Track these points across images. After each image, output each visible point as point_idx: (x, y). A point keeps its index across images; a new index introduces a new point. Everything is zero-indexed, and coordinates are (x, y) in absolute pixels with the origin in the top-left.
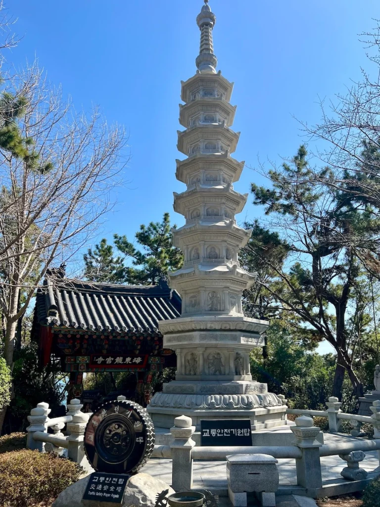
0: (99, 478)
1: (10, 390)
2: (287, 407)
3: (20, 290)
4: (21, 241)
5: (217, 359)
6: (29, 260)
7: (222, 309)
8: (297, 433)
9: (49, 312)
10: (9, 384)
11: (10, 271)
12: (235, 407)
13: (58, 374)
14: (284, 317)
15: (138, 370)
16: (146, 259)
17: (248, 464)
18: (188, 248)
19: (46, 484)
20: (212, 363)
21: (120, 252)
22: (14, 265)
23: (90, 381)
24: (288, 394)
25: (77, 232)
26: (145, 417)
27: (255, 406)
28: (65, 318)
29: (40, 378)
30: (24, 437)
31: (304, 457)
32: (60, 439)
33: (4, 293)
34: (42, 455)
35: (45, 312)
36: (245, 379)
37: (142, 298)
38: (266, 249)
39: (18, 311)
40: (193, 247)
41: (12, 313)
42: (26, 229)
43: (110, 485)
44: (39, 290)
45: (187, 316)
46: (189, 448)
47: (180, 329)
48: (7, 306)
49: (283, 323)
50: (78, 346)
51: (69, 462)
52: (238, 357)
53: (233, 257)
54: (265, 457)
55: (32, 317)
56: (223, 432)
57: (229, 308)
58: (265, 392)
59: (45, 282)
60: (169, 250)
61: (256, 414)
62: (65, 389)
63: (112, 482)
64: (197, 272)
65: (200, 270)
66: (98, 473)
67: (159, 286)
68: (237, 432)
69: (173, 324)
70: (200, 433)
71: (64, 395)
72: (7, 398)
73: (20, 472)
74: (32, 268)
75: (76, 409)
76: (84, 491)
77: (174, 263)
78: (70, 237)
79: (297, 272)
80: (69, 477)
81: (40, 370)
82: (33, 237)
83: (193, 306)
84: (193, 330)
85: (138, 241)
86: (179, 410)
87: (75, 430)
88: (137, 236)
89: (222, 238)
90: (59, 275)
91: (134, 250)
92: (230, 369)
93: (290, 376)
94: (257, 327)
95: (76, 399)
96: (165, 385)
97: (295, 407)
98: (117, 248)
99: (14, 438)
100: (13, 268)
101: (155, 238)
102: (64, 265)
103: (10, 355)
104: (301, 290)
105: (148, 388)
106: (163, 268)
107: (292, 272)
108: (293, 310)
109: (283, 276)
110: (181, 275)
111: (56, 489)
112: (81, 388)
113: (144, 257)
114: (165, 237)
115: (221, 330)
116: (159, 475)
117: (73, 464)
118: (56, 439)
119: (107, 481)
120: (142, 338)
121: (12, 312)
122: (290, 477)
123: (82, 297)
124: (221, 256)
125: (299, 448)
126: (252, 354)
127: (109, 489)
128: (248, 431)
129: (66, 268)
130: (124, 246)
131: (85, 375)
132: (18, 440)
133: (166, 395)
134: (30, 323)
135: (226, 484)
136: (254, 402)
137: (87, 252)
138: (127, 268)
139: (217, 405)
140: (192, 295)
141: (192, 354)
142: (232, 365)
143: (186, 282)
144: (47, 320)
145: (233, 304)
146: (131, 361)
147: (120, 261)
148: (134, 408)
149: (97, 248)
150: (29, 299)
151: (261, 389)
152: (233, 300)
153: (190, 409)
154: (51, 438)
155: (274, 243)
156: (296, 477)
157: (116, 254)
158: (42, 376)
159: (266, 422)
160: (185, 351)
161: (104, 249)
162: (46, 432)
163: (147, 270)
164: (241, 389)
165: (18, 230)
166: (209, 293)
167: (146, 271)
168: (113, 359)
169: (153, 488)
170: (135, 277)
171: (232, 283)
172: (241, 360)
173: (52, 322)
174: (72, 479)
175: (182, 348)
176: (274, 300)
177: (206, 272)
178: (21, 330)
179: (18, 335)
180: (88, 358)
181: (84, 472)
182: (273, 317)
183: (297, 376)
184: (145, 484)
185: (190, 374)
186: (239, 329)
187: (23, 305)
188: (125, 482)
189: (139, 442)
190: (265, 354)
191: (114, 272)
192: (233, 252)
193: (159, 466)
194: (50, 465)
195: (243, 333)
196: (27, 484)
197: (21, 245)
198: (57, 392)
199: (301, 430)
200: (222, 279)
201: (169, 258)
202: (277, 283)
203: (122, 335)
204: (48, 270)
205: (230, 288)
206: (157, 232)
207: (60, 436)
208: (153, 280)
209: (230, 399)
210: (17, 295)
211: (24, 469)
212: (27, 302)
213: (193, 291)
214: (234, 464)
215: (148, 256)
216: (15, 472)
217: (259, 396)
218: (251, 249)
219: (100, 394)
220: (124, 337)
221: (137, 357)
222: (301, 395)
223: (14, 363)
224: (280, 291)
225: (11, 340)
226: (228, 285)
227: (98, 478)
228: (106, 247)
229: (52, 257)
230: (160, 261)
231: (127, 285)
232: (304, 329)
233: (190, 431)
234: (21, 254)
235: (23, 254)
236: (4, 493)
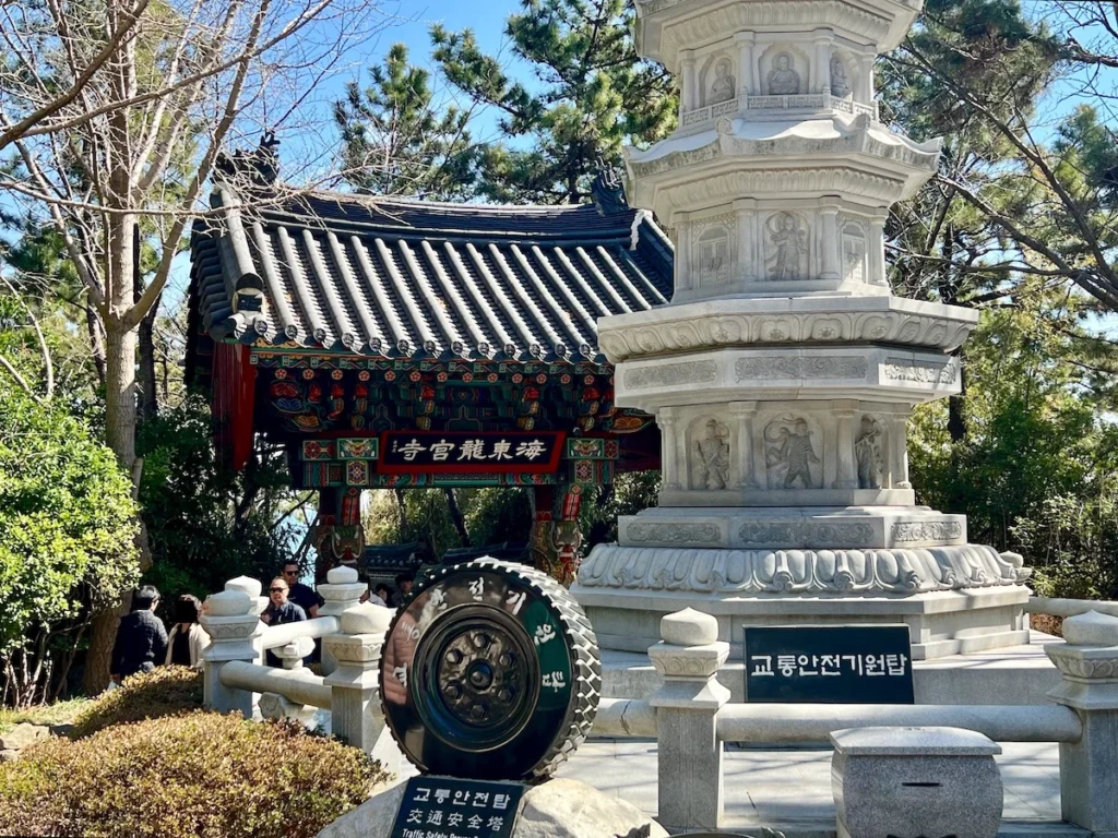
0: (433, 793)
1: (137, 542)
2: (1031, 592)
3: (136, 227)
4: (126, 59)
5: (798, 436)
6: (157, 123)
7: (813, 273)
8: (1067, 664)
9: (236, 297)
10: (134, 524)
11: (99, 164)
12: (856, 587)
13: (281, 497)
14: (1027, 302)
15: (534, 480)
16: (545, 114)
17: (902, 757)
18: (693, 61)
19: (273, 808)
20: (780, 452)
21: (454, 88)
22: (107, 143)
23: (381, 517)
24: (1032, 553)
25: (308, 20)
26: (567, 611)
27: (923, 586)
28: (291, 317)
29: (225, 508)
30: (194, 680)
31: (1087, 740)
32: (304, 684)
33: (86, 237)
34: (252, 726)
35: (225, 298)
36: (892, 502)
37: (536, 250)
38: (974, 56)
39: (136, 298)
40: (713, 57)
41: (118, 304)
42: (137, 14)
43: (468, 811)
44: (198, 224)
45: (695, 300)
46: (711, 709)
47: (670, 345)
48: (102, 282)
49: (1027, 322)
50: (338, 405)
51: (338, 746)
52: (866, 431)
53: (856, 86)
54: (957, 738)
55: (182, 316)
56: (819, 663)
57: (838, 270)
58: (957, 542)
59: (216, 199)
60: (624, 78)
61: (928, 611)
62: (306, 542)
63: (475, 804)
64: (726, 142)
65: (739, 136)
66: (430, 776)
67: (593, 205)
68: (864, 663)
69: (647, 327)
70: (742, 667)
71: (305, 560)
72: (130, 568)
73: (192, 775)
74: (169, 150)
75: (345, 597)
76: (390, 828)
77: (644, 126)
78: (285, 36)
79: (1084, 139)
80: (340, 791)
81: (223, 483)
82: (161, 48)
83: (714, 265)
84: (716, 346)
85: (515, 50)
86: (673, 596)
87: (351, 655)
88: (510, 32)
89: (816, 18)
90: (257, 173)
91: (502, 81)
92: (838, 470)
93: (1042, 496)
94: (938, 331)
95: (343, 569)
96: (624, 522)
97: (1058, 592)
98: (443, 75)
99: (164, 682)
100: (109, 156)
101: (573, 36)
102: (273, 142)
103: (127, 436)
104: (1094, 204)
105: (568, 535)
106: (605, 143)
107: (1064, 140)
108: (1064, 272)
109: (1031, 157)
110: (671, 159)
111: (305, 823)
112: (357, 535)
113: (536, 106)
114: (610, 31)
115: (810, 343)
116: (618, 787)
117: (351, 752)
118: (293, 681)
119: (458, 800)
120: (542, 379)
121: (118, 298)
122: (1038, 799)
123: (339, 248)
124: (811, 85)
125: (1072, 709)
126: (912, 426)
127: (466, 822)
128: (899, 661)
129: (279, 149)
130: (471, 71)
131: (365, 496)
132: (177, 689)
133: (628, 551)
134: (180, 337)
135: (830, 815)
136: (920, 571)
137: (344, 96)
138: (481, 146)
139: (797, 582)
140: (709, 226)
141: (713, 424)
142: (848, 456)
143: (689, 182)
144: (234, 323)
145: (853, 256)
146: (512, 451)
147: (455, 123)
148: (533, 584)
149: (378, 79)
150: (168, 257)
151: (947, 535)
152: (854, 240)
153: (708, 592)
154: (277, 679)
155: (1007, 35)
156: (1058, 800)
157: (443, 98)
158: (231, 503)
159: (962, 635)
160: (687, 416)
161: (399, 81)
162: (259, 662)
163: (551, 151)
164: (876, 533)
165: (111, 20)
166: (768, 222)
167: (545, 154)
168: (452, 446)
169: (601, 822)
170: (511, 178)
171: (852, 181)
172: (878, 440)
173: (250, 328)
174: (350, 796)
175: (678, 404)
176: (994, 243)
177: (759, 144)
178: (153, 362)
179: (145, 375)
180: (374, 442)
181: (385, 777)
182: (989, 303)
183: (1065, 497)
184: (575, 810)
185: (707, 487)
186: (874, 337)
187: (148, 280)
188: (513, 805)
189: (552, 688)
190: (957, 427)
191: (439, 161)
192: (857, 69)
193: (615, 762)
194: (280, 756)
195: (886, 352)
196: (218, 808)
197: (126, 70)
198: (283, 552)
199: (1080, 656)
200: (817, 169)
201: (624, 106)
202: (1007, 182)
203: (478, 369)
204: (221, 158)
205: (844, 197)
206: (581, 12)
207: (303, 674)
208: (572, 188)
209: (838, 561)
210: (128, 242)
211: (205, 766)
212: (162, 271)
213: (712, 213)
214: (859, 756)
215: (550, 101)
216: (177, 774)
217: (939, 556)
218: (921, 58)
219: (417, 557)
220: (484, 375)
221: (530, 439)
222: (1077, 556)
223: (140, 463)
224: (1019, 209)
225: (123, 388)
226: (838, 186)
227: (428, 791)
228: (405, 73)
229: (230, 112)
230: (592, 118)
231: (486, 205)
232: (1100, 340)
233: (712, 656)
234: (128, 103)
235: (134, 101)
236: (151, 831)
